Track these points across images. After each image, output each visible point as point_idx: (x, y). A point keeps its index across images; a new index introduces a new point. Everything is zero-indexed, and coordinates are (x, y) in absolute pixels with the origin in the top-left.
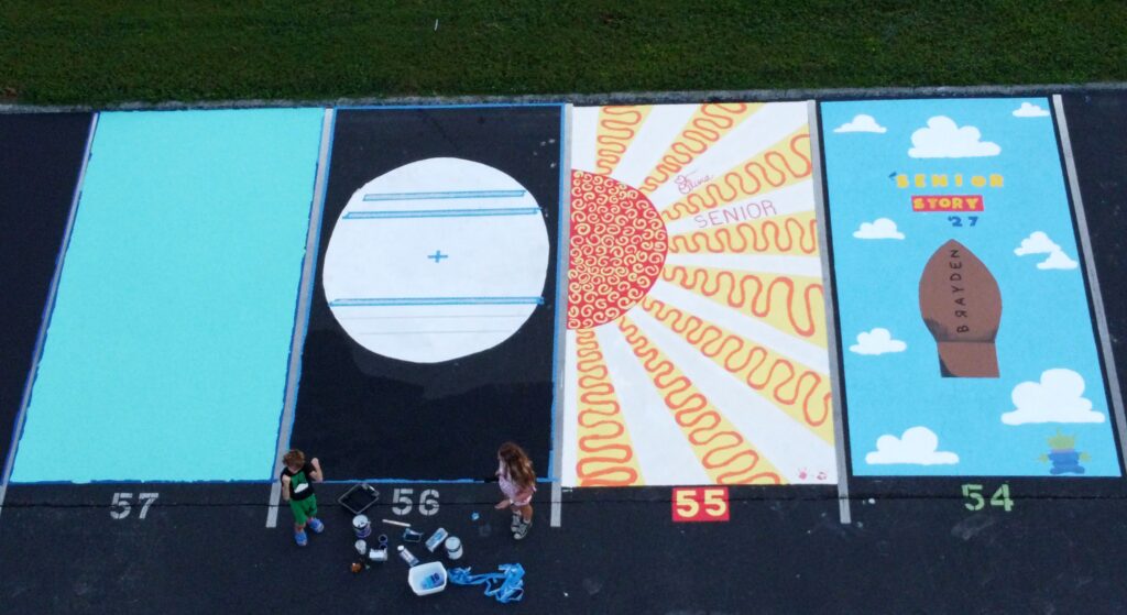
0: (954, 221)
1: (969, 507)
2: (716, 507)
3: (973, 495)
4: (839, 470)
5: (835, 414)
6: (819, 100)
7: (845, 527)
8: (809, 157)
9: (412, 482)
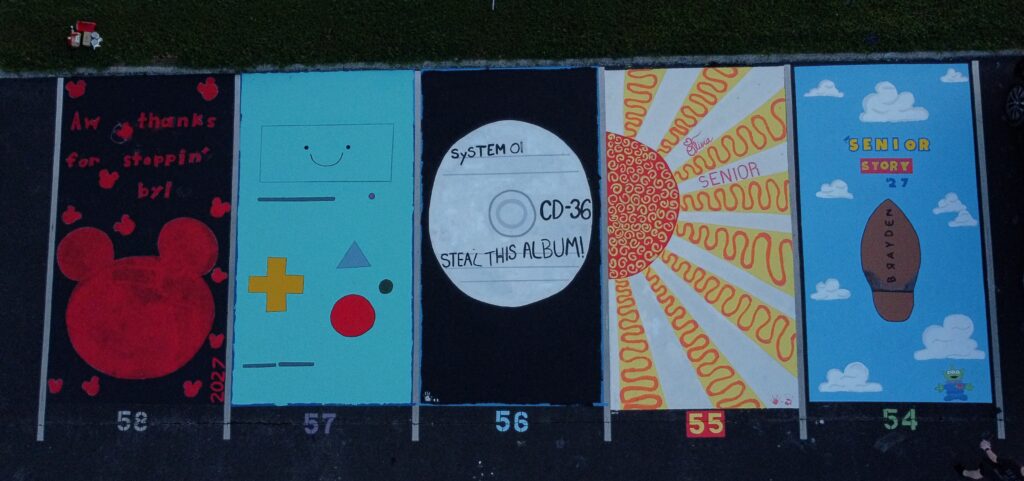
0: (891, 182)
1: (887, 426)
2: (716, 427)
3: (891, 417)
4: (800, 397)
5: (799, 352)
6: (794, 64)
7: (803, 442)
8: (784, 120)
9: (508, 405)
